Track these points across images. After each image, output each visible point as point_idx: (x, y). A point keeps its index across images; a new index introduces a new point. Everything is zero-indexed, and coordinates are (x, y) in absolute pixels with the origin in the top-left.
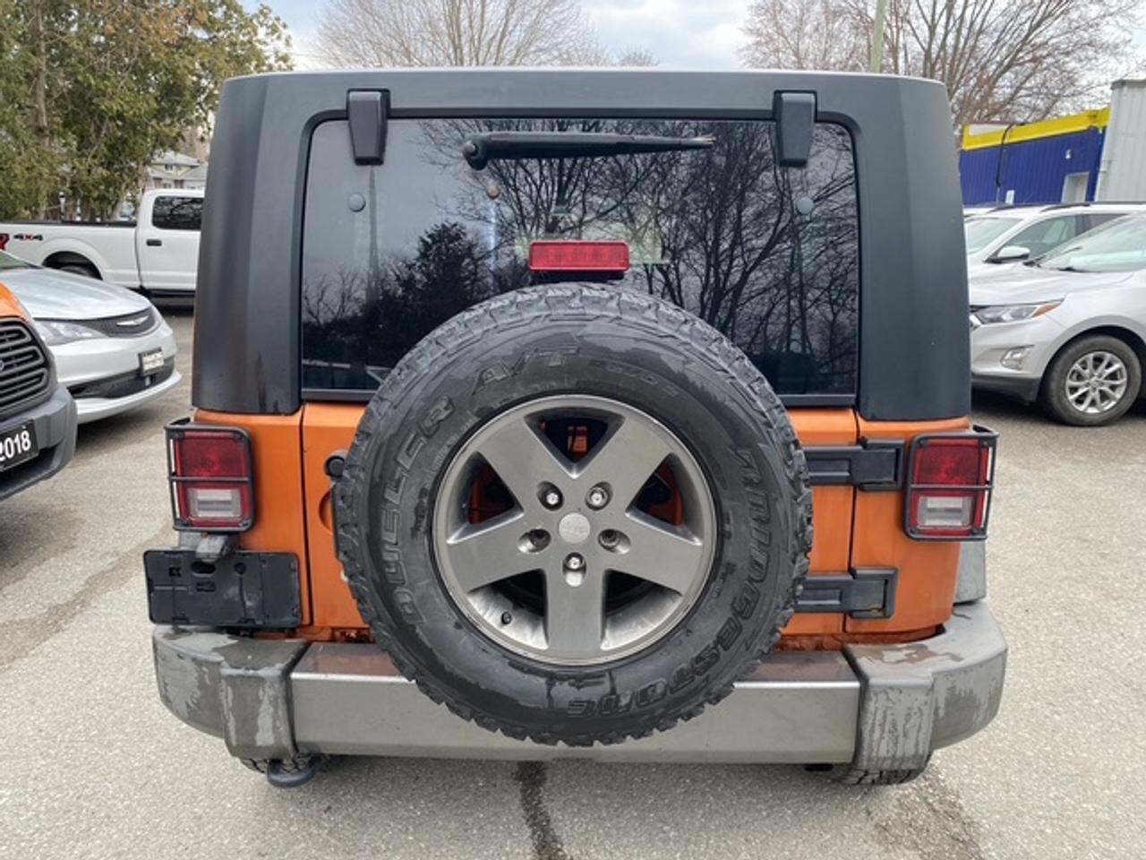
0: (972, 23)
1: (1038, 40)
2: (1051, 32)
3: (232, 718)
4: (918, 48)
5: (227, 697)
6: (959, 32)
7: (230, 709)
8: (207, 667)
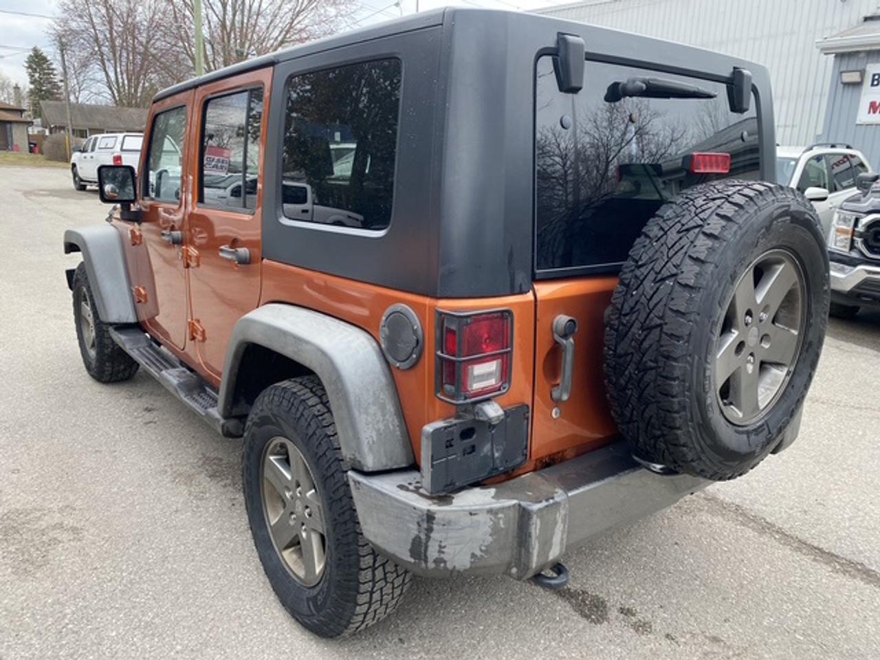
0: (251, 7)
1: (299, 26)
2: (306, 21)
3: (537, 544)
4: (215, 19)
5: (536, 528)
6: (243, 12)
7: (538, 538)
8: (502, 513)
